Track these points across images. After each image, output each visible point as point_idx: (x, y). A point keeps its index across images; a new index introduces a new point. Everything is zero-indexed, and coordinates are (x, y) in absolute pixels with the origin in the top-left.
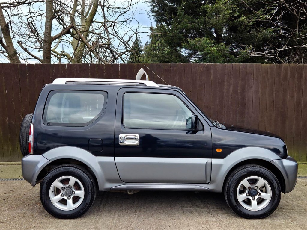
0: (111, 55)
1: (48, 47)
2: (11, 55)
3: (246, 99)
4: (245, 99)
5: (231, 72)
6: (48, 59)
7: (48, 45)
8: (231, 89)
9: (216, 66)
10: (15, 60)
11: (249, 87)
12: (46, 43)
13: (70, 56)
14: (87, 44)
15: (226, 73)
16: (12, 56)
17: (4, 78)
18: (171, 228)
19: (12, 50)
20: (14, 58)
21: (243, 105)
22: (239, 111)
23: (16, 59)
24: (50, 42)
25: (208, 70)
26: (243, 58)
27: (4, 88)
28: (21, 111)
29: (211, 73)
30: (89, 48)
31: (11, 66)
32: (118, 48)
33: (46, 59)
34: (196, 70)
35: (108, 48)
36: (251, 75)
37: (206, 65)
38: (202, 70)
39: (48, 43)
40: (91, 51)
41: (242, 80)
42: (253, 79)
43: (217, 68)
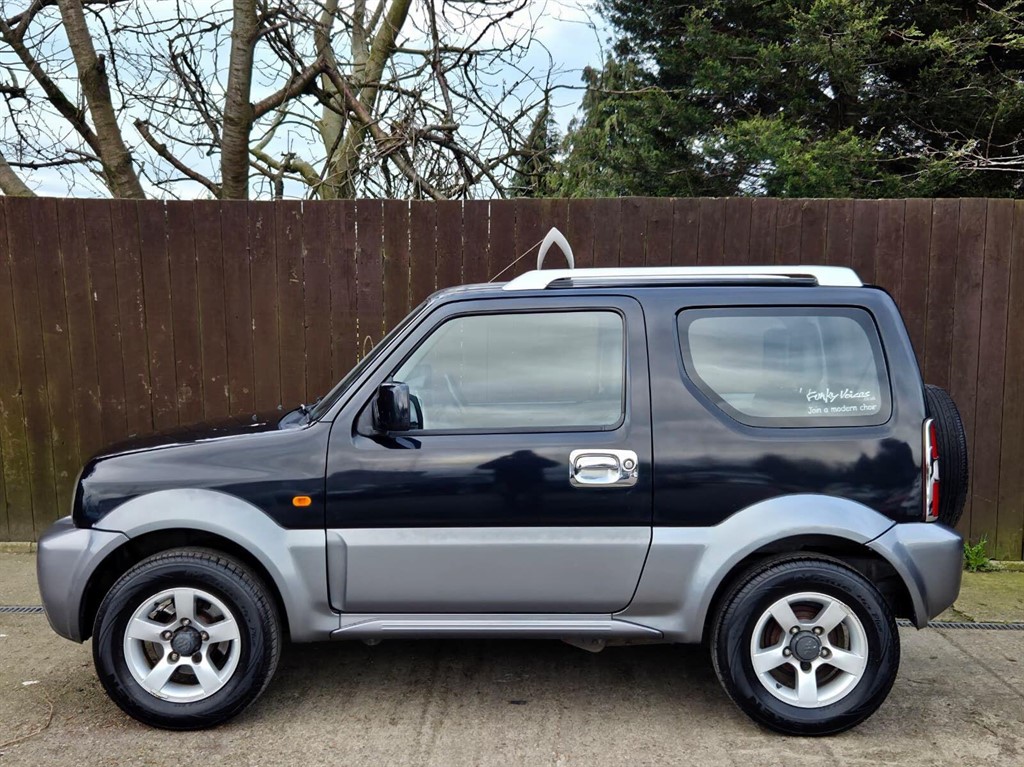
1: (238, 142)
2: (113, 169)
3: (956, 329)
4: (951, 331)
5: (897, 231)
6: (237, 181)
7: (240, 132)
9: (844, 206)
10: (127, 186)
11: (965, 285)
12: (233, 128)
13: (313, 170)
14: (375, 130)
15: (880, 234)
16: (117, 174)
17: (90, 251)
19: (117, 152)
20: (124, 179)
21: (943, 351)
23: (128, 182)
24: (244, 123)
25: (811, 223)
27: (90, 285)
28: (146, 364)
29: (824, 234)
30: (381, 145)
31: (113, 207)
32: (480, 142)
33: (231, 183)
34: (769, 222)
35: (448, 142)
36: (977, 240)
37: (804, 202)
38: (789, 221)
39: (239, 128)
40: (389, 155)
41: (941, 259)
42: (982, 254)
43: (848, 216)
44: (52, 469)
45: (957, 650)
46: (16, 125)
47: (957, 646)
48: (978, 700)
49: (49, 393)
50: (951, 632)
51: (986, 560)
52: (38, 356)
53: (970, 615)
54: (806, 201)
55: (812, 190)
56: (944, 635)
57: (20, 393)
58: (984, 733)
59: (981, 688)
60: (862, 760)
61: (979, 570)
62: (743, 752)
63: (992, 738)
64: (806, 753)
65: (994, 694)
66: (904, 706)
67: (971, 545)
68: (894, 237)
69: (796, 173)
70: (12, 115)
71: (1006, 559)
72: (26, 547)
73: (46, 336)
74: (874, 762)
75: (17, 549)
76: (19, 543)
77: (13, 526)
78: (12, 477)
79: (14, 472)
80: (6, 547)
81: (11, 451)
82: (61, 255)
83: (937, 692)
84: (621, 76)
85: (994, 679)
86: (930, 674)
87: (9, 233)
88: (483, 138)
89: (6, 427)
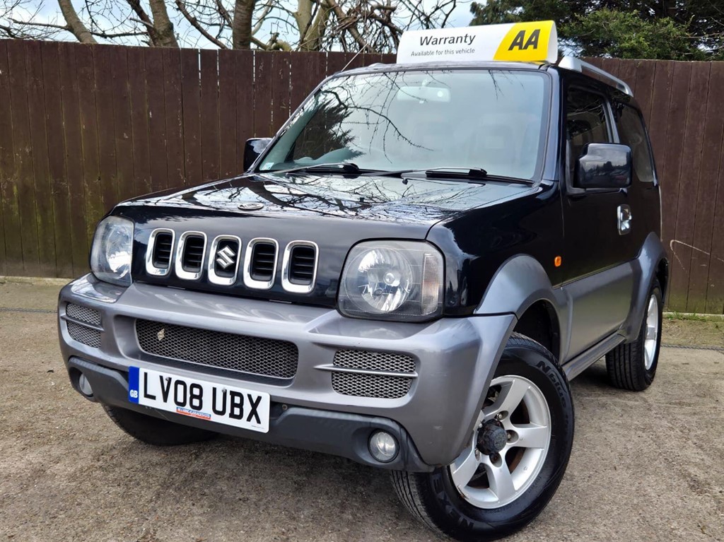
1: (245, 16)
2: (161, 33)
5: (704, 84)
6: (243, 45)
7: (246, 10)
8: (702, 127)
9: (667, 65)
12: (242, 6)
14: (338, 11)
15: (692, 86)
16: (163, 37)
17: (148, 83)
19: (164, 21)
20: (168, 40)
22: (719, 186)
23: (171, 41)
24: (250, 3)
25: (643, 77)
27: (147, 107)
28: (182, 162)
29: (652, 85)
30: (342, 21)
31: (164, 53)
32: (409, 25)
35: (386, 22)
37: (638, 62)
38: (627, 74)
39: (246, 7)
40: (347, 28)
43: (670, 72)
46: (90, 12)
49: (118, 180)
52: (112, 155)
54: (640, 61)
57: (99, 180)
60: (668, 405)
62: (587, 398)
68: (701, 88)
70: (87, 6)
73: (117, 140)
74: (676, 406)
78: (92, 236)
82: (128, 85)
83: (719, 378)
84: (497, 9)
87: (95, 69)
88: (411, 22)
89: (89, 202)
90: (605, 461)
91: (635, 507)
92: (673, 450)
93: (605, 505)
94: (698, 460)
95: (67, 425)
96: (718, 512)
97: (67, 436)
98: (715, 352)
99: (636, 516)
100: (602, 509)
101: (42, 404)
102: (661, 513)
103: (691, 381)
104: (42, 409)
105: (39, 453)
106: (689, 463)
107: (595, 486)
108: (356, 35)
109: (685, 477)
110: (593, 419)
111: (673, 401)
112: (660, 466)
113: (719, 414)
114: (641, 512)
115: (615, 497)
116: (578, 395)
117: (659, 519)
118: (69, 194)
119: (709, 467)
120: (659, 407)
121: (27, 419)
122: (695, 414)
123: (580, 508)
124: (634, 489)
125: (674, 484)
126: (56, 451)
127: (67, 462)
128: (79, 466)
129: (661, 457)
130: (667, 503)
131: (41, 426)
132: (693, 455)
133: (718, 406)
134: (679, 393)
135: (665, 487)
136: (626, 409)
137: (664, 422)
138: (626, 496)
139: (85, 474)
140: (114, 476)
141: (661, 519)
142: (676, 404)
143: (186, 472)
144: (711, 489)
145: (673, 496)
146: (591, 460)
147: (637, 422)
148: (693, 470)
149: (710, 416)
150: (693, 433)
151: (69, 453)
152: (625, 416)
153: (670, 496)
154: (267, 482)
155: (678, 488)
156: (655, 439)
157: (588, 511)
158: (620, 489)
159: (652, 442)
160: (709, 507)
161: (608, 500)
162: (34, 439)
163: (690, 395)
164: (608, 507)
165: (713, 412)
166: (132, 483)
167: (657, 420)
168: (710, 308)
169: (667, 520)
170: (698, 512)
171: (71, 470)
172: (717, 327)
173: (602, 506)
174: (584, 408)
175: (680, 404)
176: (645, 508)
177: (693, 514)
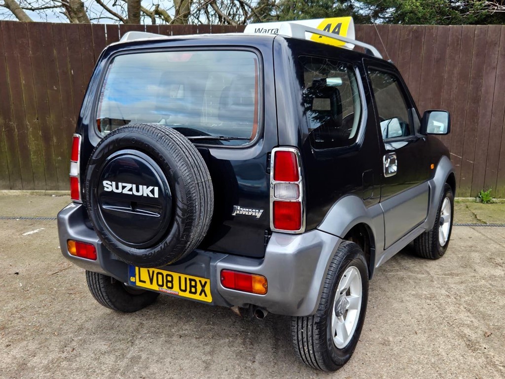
0: (241, 11)
2: (75, 10)
3: (483, 89)
4: (481, 90)
5: (458, 41)
8: (456, 71)
9: (433, 29)
10: (82, 18)
11: (489, 68)
13: (167, 13)
15: (449, 43)
16: (77, 12)
17: (69, 49)
18: (374, 303)
19: (77, 1)
20: (81, 15)
21: (476, 100)
22: (468, 111)
23: (82, 16)
25: (417, 37)
26: (476, 17)
27: (69, 66)
29: (423, 43)
31: (80, 28)
33: (132, 18)
34: (396, 37)
36: (495, 46)
37: (413, 27)
38: (406, 36)
41: (477, 55)
42: (497, 53)
43: (434, 33)
44: (54, 156)
45: (480, 234)
47: (480, 233)
48: (493, 254)
49: (51, 119)
50: (476, 227)
51: (491, 198)
52: (45, 102)
53: (485, 221)
54: (415, 26)
55: (418, 21)
56: (473, 228)
57: (37, 119)
58: (497, 266)
59: (493, 249)
60: (443, 276)
61: (487, 203)
62: (390, 273)
63: (500, 268)
64: (418, 273)
65: (499, 251)
66: (459, 256)
67: (484, 191)
68: (456, 44)
69: (411, 12)
71: (500, 198)
72: (42, 192)
73: (49, 91)
74: (449, 277)
75: (39, 194)
76: (40, 191)
77: (36, 182)
78: (35, 159)
79: (36, 157)
80: (33, 192)
81: (34, 147)
82: (55, 52)
83: (474, 251)
85: (498, 246)
86: (470, 244)
87: (29, 40)
89: (31, 136)
90: (409, 327)
91: (433, 365)
92: (452, 315)
93: (413, 365)
94: (469, 322)
95: (36, 322)
96: (487, 366)
97: (37, 332)
98: (468, 228)
99: (435, 373)
100: (412, 369)
101: (16, 303)
102: (451, 369)
103: (456, 254)
104: (16, 308)
105: (20, 349)
106: (463, 325)
107: (405, 350)
108: (216, 9)
109: (462, 337)
110: (396, 292)
111: (447, 273)
112: (445, 328)
113: (477, 282)
114: (437, 369)
115: (419, 358)
116: (384, 271)
117: (450, 374)
118: (16, 130)
119: (477, 328)
120: (438, 278)
121: (7, 318)
122: (462, 282)
123: (397, 369)
124: (430, 349)
125: (456, 343)
126: (32, 346)
127: (41, 355)
128: (51, 358)
129: (445, 321)
130: (454, 360)
131: (17, 324)
132: (465, 318)
133: (476, 275)
134: (449, 265)
135: (450, 347)
136: (416, 281)
137: (443, 292)
138: (426, 357)
139: (55, 365)
140: (76, 365)
141: (451, 374)
142: (448, 274)
143: (127, 358)
144: (480, 346)
145: (456, 354)
146: (399, 327)
147: (425, 292)
148: (467, 331)
149: (472, 284)
150: (463, 300)
151: (41, 347)
152: (417, 288)
153: (455, 354)
154: (184, 362)
155: (459, 347)
156: (439, 306)
157: (403, 371)
158: (421, 350)
159: (437, 308)
160: (481, 362)
161: (415, 361)
162: (14, 336)
163: (456, 266)
164: (415, 367)
165: (473, 280)
166: (90, 371)
167: (438, 289)
168: (462, 194)
169: (455, 375)
170: (474, 367)
171: (45, 362)
172: (467, 207)
173: (412, 366)
174: (389, 282)
175: (451, 274)
176: (440, 366)
177: (471, 368)
